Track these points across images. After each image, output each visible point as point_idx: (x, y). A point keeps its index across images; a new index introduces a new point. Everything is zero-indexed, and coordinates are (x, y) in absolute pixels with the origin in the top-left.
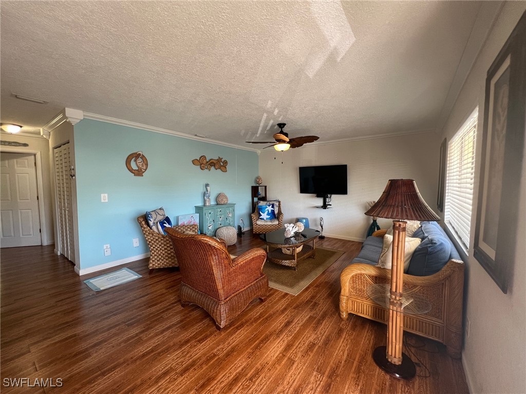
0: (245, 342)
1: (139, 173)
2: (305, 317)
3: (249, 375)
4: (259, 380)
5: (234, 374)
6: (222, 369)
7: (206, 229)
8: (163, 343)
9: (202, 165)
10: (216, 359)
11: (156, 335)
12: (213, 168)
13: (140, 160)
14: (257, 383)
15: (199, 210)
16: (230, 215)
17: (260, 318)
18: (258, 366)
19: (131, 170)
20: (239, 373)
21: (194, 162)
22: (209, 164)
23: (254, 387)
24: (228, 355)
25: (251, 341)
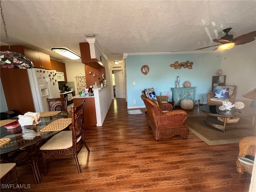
0: (162, 149)
1: (146, 73)
2: (205, 156)
3: (155, 160)
4: (158, 163)
5: (150, 156)
6: (148, 152)
7: (175, 99)
8: (136, 135)
9: (176, 67)
10: (148, 148)
11: (135, 132)
12: (182, 67)
13: (146, 68)
14: (156, 164)
15: (172, 89)
16: (191, 93)
17: (177, 144)
18: (161, 159)
19: (143, 73)
20: (152, 157)
21: (171, 66)
22: (180, 66)
23: (154, 164)
24: (153, 149)
25: (165, 150)
